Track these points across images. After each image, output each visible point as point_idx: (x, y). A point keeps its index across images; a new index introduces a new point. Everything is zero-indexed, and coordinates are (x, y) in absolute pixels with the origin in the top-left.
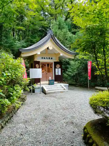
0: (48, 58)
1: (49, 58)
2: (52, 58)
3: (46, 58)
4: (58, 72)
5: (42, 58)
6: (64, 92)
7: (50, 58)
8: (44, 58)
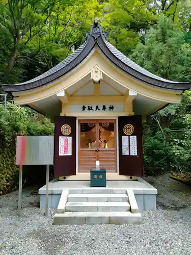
0: (101, 107)
1: (104, 108)
2: (112, 108)
3: (94, 108)
4: (130, 146)
5: (84, 108)
6: (126, 222)
7: (107, 107)
8: (89, 109)
